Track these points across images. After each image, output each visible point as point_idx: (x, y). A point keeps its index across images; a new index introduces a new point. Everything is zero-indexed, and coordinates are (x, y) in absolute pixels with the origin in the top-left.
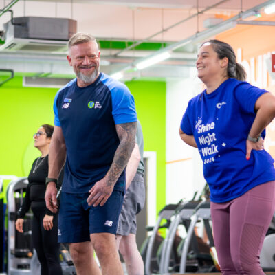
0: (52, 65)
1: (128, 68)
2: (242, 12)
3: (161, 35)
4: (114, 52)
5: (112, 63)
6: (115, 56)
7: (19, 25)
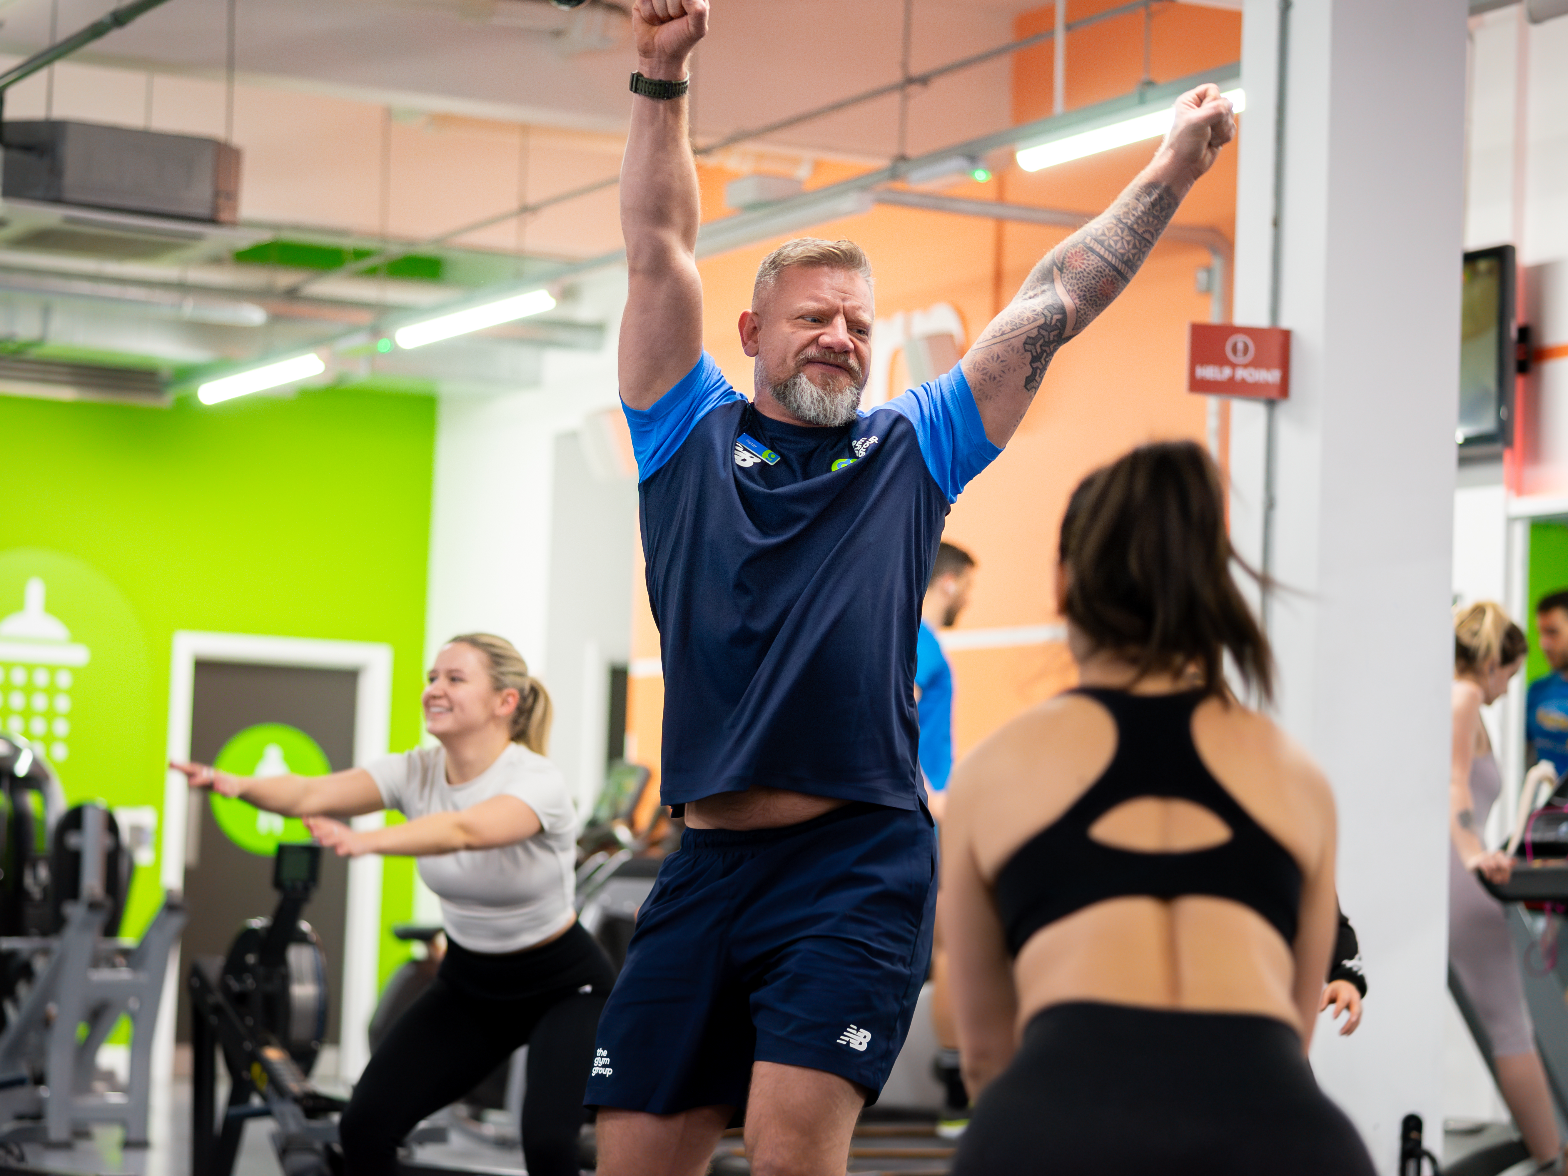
0: (46, 312)
1: (358, 342)
2: (903, 158)
3: (511, 225)
4: (285, 279)
5: (275, 318)
6: (292, 294)
7: (26, 149)
